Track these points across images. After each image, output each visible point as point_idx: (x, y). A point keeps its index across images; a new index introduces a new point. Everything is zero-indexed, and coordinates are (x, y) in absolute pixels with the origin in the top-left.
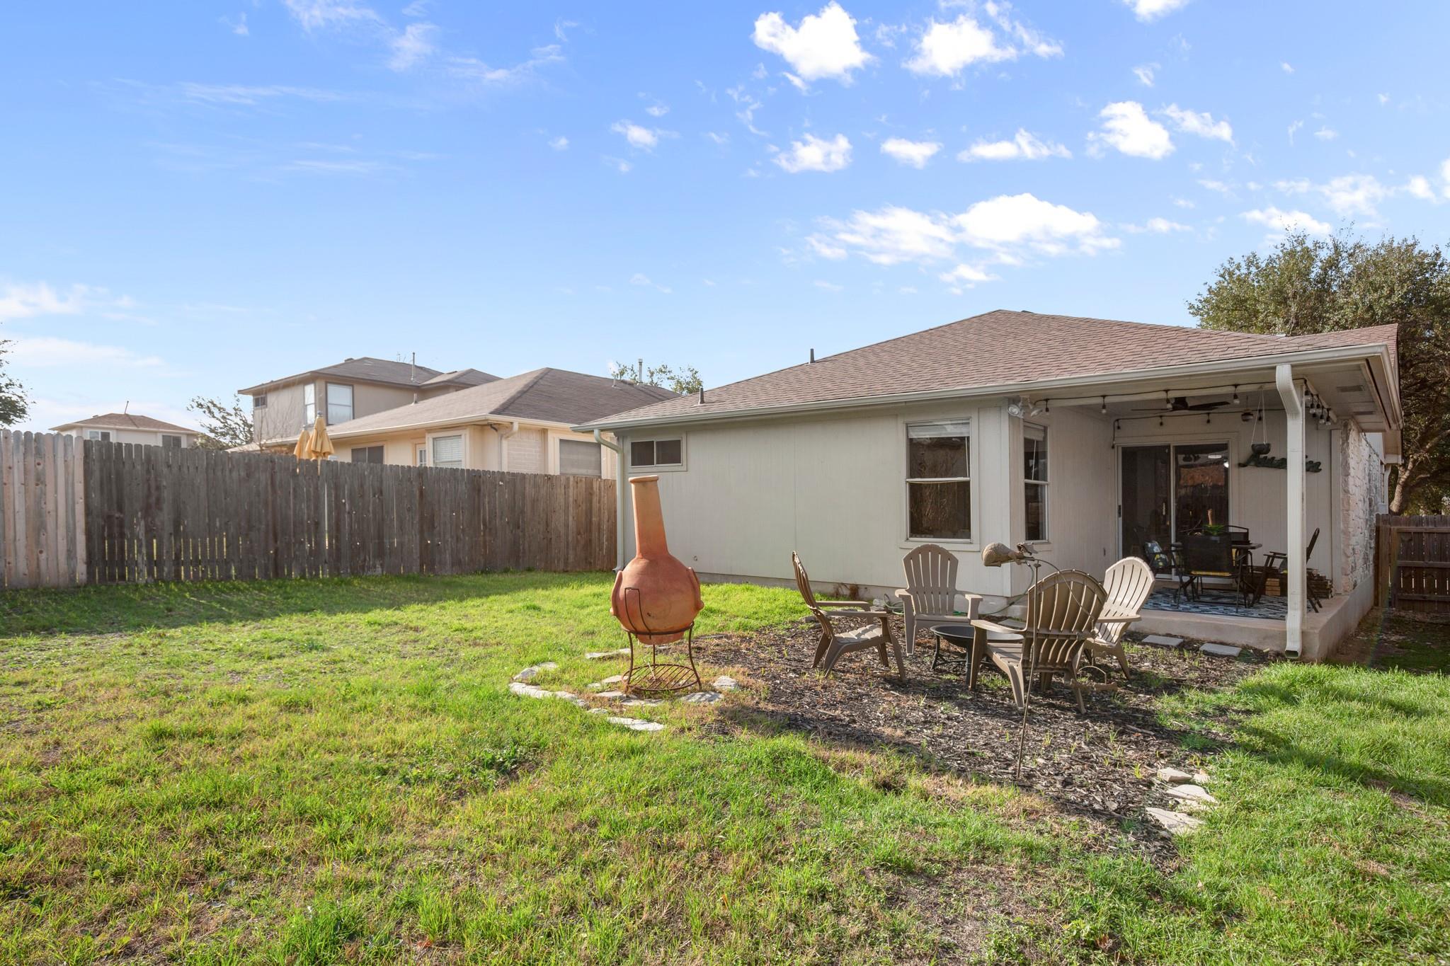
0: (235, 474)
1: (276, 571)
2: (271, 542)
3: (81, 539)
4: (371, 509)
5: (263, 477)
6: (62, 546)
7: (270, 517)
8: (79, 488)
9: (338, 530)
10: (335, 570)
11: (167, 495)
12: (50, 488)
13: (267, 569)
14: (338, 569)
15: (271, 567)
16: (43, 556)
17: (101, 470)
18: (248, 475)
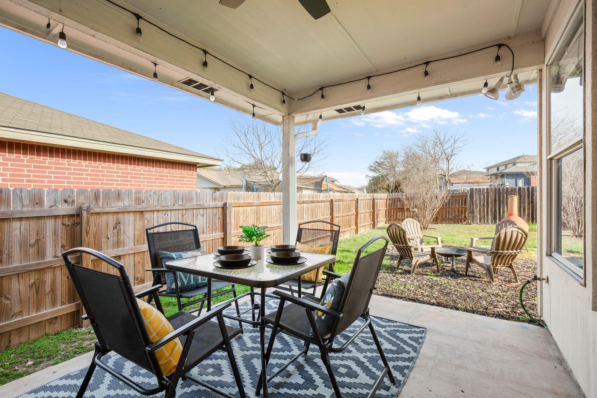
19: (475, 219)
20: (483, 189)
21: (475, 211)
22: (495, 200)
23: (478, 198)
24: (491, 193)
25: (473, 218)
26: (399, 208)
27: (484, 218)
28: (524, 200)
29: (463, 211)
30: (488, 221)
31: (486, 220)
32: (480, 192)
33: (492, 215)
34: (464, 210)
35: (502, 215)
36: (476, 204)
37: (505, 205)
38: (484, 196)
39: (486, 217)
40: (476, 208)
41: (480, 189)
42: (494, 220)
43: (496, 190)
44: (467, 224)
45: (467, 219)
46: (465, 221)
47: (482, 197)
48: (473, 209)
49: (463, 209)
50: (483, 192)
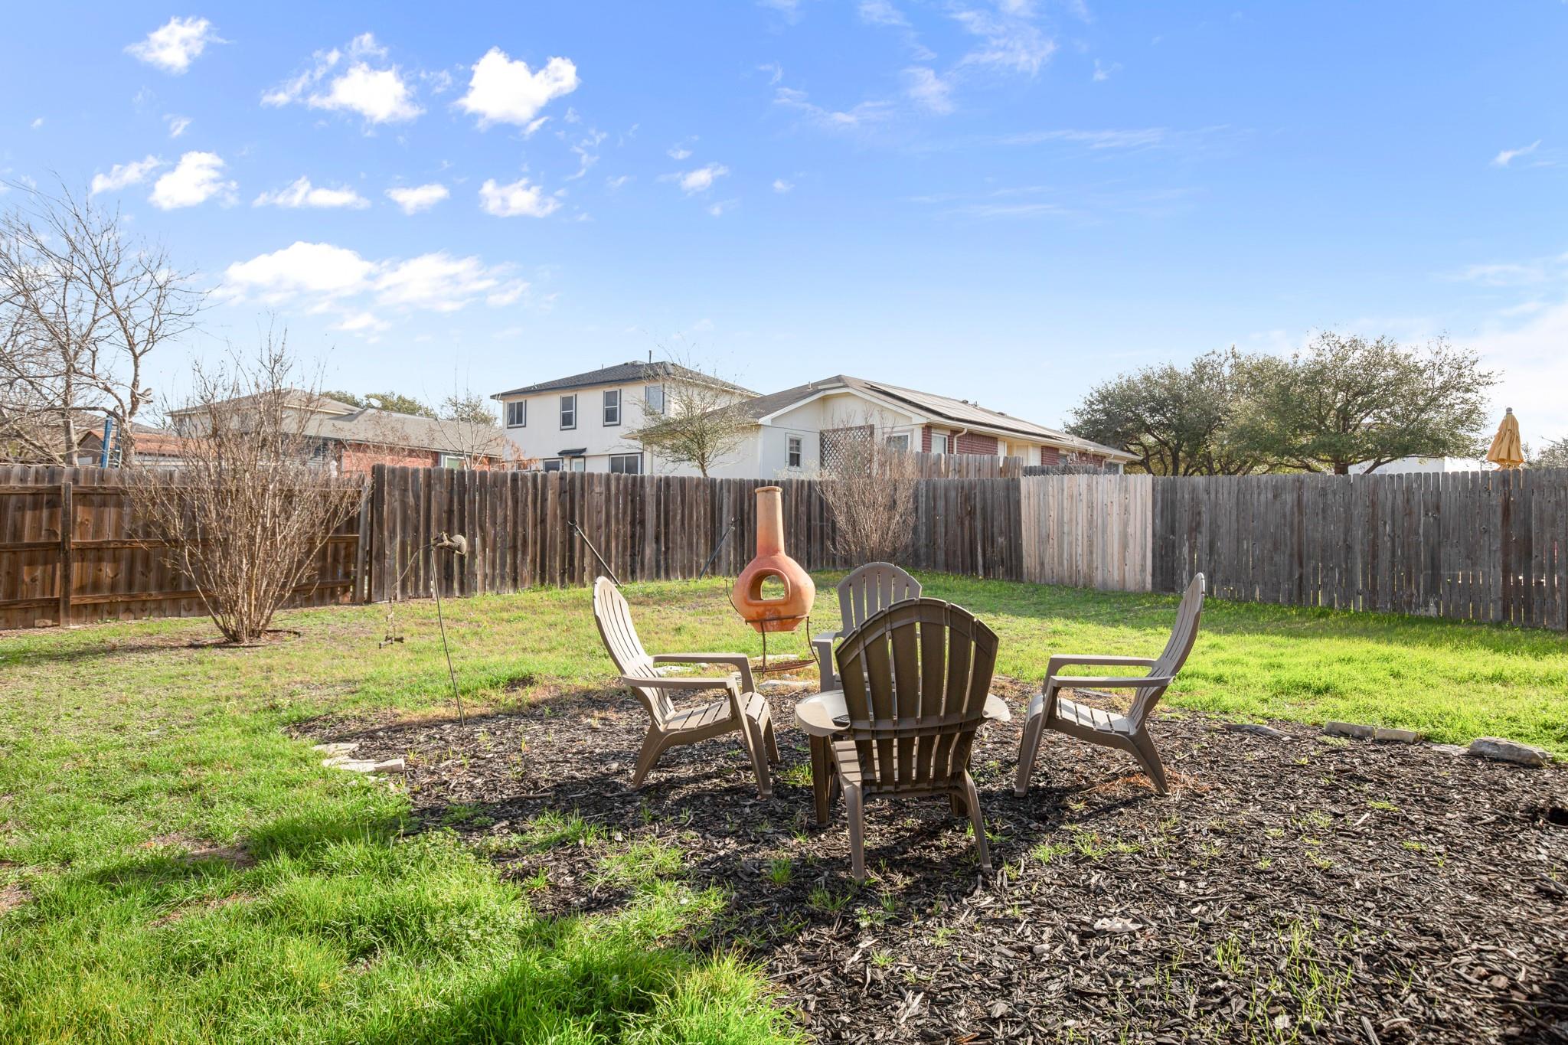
0: (1263, 497)
1: (1299, 596)
2: (1296, 566)
3: (1149, 555)
4: (1421, 531)
5: (1289, 498)
6: (1138, 558)
7: (1295, 539)
8: (1149, 514)
9: (1375, 556)
10: (1372, 605)
11: (1205, 518)
12: (1132, 516)
13: (1290, 594)
14: (1375, 603)
15: (1295, 592)
16: (1127, 568)
17: (1162, 500)
18: (1275, 497)
19: (387, 580)
20: (416, 471)
21: (387, 552)
22: (450, 512)
23: (397, 505)
24: (438, 487)
25: (380, 577)
26: (29, 545)
27: (417, 576)
28: (525, 515)
29: (343, 553)
30: (427, 587)
31: (421, 583)
32: (406, 482)
33: (438, 564)
34: (346, 548)
35: (469, 563)
36: (391, 525)
37: (478, 530)
38: (417, 497)
39: (422, 573)
40: (392, 537)
41: (404, 470)
42: (447, 580)
43: (453, 479)
44: (354, 602)
45: (354, 583)
46: (346, 590)
47: (411, 501)
48: (382, 547)
49: (342, 546)
50: (413, 482)
